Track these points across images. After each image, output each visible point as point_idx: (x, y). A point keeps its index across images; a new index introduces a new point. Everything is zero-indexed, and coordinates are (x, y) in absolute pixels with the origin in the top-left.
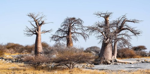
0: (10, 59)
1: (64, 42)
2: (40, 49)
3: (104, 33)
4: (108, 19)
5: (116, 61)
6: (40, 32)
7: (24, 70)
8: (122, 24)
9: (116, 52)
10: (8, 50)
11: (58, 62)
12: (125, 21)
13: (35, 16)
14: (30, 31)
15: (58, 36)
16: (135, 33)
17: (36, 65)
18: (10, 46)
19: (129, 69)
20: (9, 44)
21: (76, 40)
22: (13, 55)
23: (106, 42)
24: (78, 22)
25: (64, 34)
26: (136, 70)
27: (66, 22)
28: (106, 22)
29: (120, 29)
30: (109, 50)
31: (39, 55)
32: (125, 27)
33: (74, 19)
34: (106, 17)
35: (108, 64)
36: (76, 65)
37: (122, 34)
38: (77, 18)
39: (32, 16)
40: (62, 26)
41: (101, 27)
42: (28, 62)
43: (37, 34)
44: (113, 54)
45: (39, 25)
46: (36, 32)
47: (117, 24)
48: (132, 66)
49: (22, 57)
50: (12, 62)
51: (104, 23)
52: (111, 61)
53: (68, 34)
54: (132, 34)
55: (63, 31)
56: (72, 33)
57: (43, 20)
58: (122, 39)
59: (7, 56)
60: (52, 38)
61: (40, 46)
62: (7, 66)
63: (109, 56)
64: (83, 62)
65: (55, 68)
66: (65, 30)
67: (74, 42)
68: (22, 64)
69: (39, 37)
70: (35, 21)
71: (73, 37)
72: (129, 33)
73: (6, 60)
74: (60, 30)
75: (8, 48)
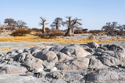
0: (33, 35)
1: (55, 27)
2: (45, 30)
3: (68, 24)
4: (70, 19)
5: (73, 35)
6: (44, 24)
7: (38, 39)
8: (76, 21)
9: (73, 32)
10: (33, 31)
11: (50, 36)
12: (77, 20)
13: (42, 18)
14: (41, 24)
15: (53, 25)
16: (81, 24)
17: (42, 37)
18: (33, 29)
19: (77, 38)
20: (33, 28)
21: (60, 26)
22: (35, 33)
23: (69, 28)
24: (61, 19)
25: (55, 24)
26: (80, 38)
27: (56, 19)
28: (70, 20)
29: (75, 23)
30: (71, 31)
31: (44, 33)
32: (77, 22)
33: (59, 18)
34: (70, 18)
35: (70, 36)
36: (57, 37)
37: (76, 25)
38: (60, 18)
39: (41, 18)
40: (54, 21)
41: (68, 22)
42: (39, 35)
43: (43, 25)
44: (72, 32)
45: (44, 21)
46: (43, 24)
47: (74, 21)
48: (79, 37)
49: (38, 33)
50: (34, 35)
51: (69, 20)
52: (71, 35)
53: (57, 24)
54: (79, 25)
55: (55, 23)
56: (58, 24)
57: (45, 19)
58: (76, 27)
59: (32, 33)
60: (51, 26)
61: (44, 29)
62: (32, 37)
63: (71, 33)
64: (60, 36)
65: (49, 38)
66: (56, 23)
67: (59, 27)
68: (38, 36)
69: (44, 26)
70: (43, 20)
71: (59, 25)
72: (78, 24)
73: (31, 35)
74: (54, 23)
75: (33, 30)
